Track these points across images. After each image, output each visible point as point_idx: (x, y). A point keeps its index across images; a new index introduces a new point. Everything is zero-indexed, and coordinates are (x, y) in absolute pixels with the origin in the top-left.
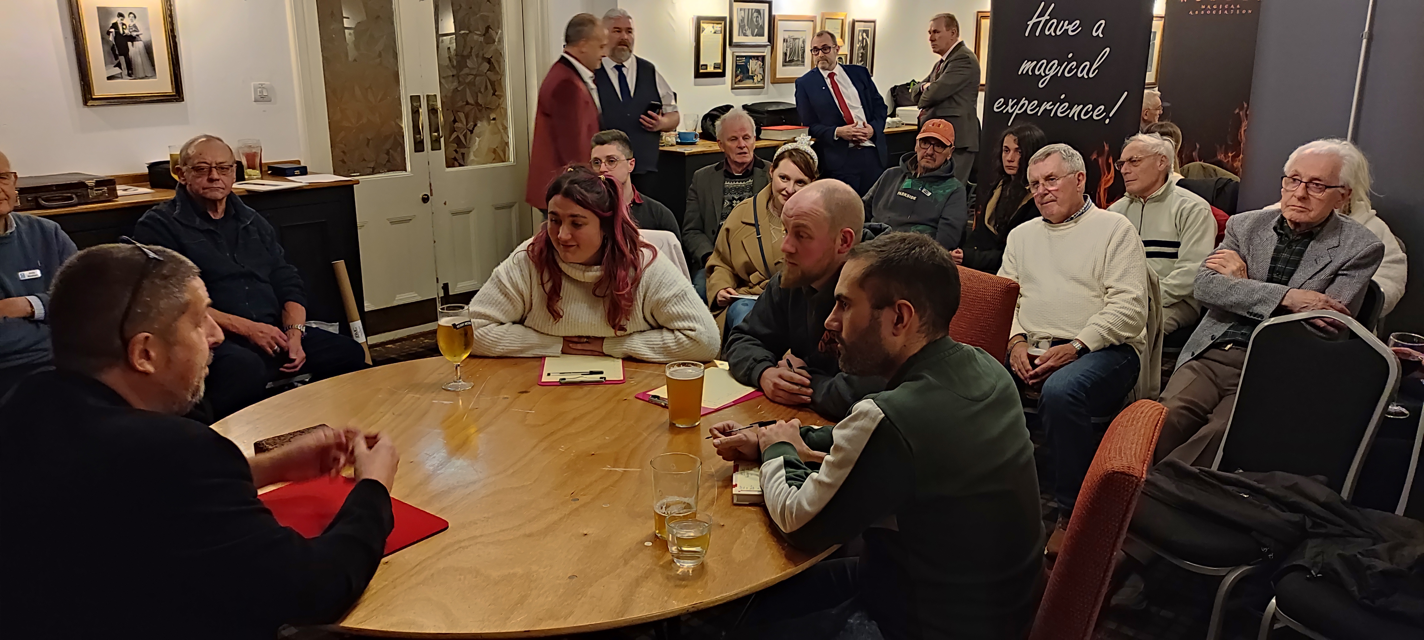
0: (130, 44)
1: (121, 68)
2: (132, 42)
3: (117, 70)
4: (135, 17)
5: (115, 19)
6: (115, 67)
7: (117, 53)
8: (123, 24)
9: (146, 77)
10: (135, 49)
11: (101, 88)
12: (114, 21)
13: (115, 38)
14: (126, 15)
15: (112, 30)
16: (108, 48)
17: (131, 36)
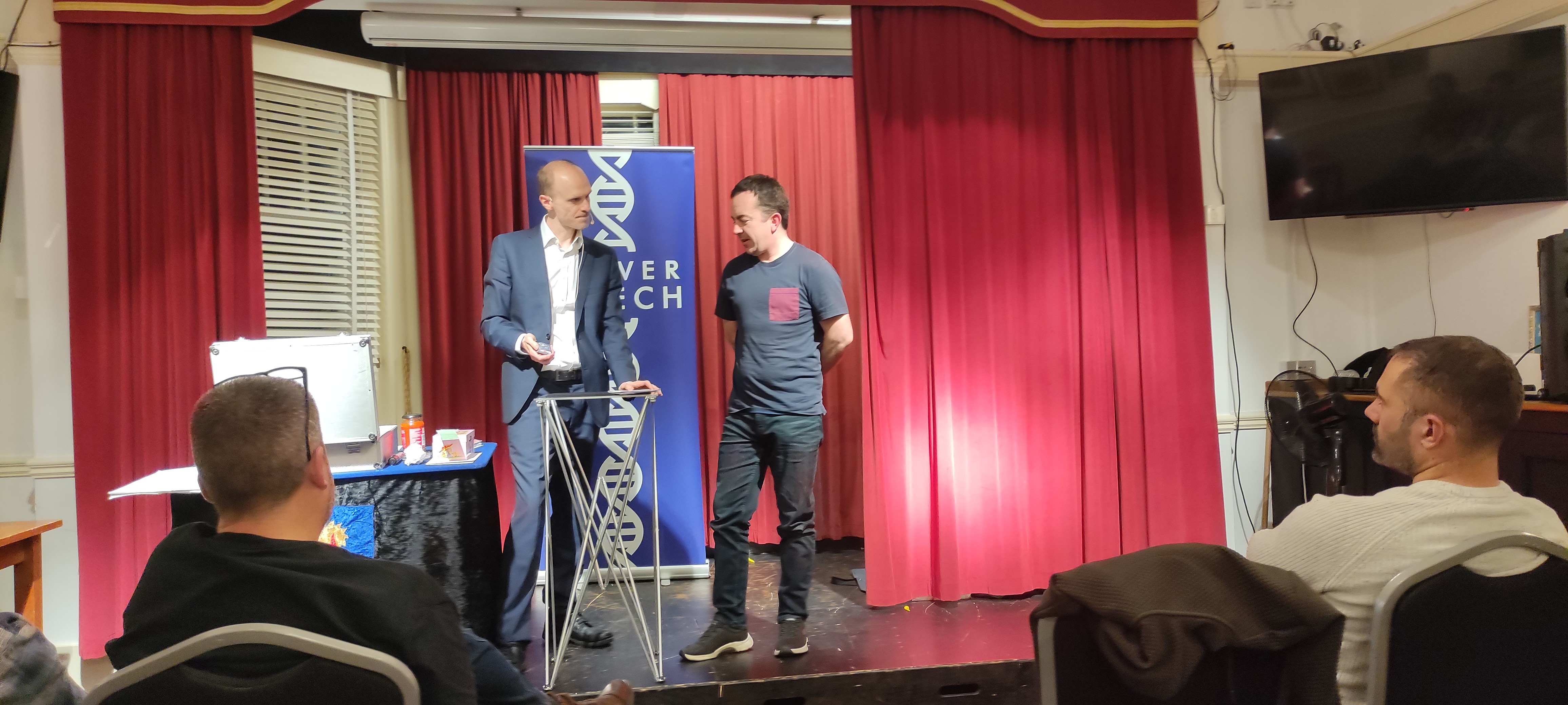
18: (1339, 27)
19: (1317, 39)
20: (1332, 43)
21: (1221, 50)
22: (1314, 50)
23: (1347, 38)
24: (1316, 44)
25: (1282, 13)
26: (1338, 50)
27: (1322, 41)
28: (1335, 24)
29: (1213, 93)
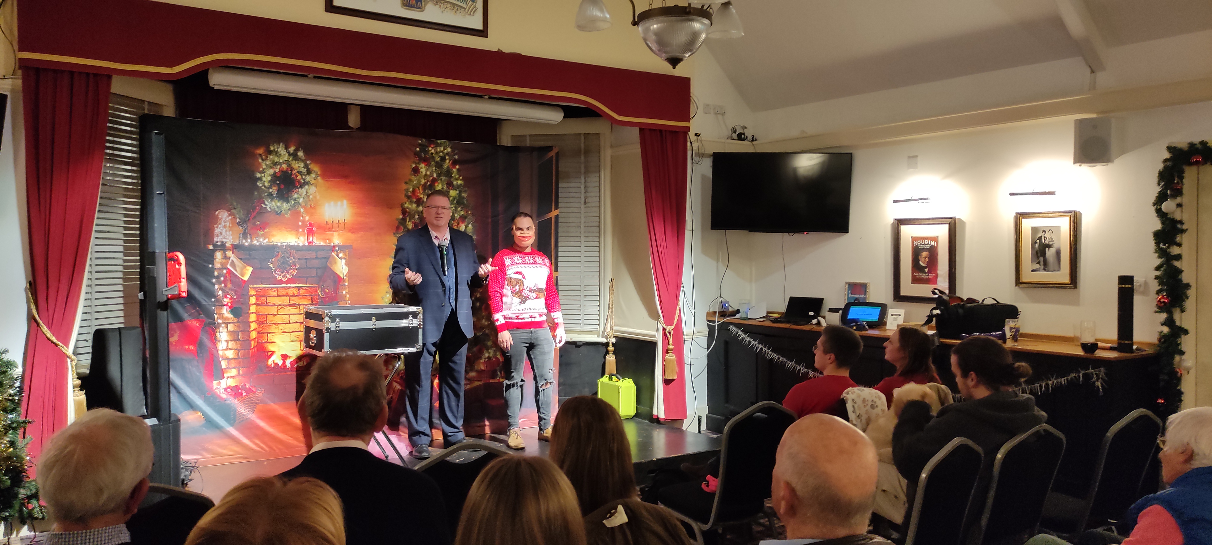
0: (1047, 249)
1: (1040, 264)
2: (1049, 248)
3: (1037, 266)
4: (1052, 232)
5: (1041, 234)
6: (1037, 264)
7: (1039, 255)
8: (1045, 237)
9: (1054, 271)
10: (1050, 253)
11: (1027, 276)
12: (1040, 236)
13: (1039, 246)
14: (1047, 232)
15: (1038, 241)
16: (1035, 252)
17: (1048, 244)
18: (746, 128)
19: (735, 133)
20: (743, 136)
21: (696, 137)
22: (734, 139)
23: (748, 133)
24: (735, 136)
25: (720, 117)
26: (744, 141)
27: (737, 135)
28: (744, 126)
29: (692, 159)
